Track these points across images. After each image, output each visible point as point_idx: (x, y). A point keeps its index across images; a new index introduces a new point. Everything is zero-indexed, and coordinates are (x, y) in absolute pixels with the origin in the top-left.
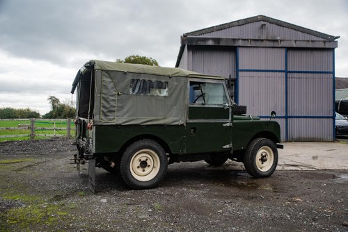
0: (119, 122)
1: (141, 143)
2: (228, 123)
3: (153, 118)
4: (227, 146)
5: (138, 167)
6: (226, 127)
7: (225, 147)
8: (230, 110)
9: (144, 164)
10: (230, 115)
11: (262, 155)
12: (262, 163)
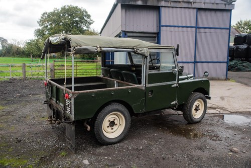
1: (110, 107)
2: (175, 84)
4: (174, 103)
5: (108, 127)
6: (174, 87)
7: (172, 103)
8: (177, 74)
9: (112, 124)
10: (177, 77)
11: (196, 106)
12: (196, 112)
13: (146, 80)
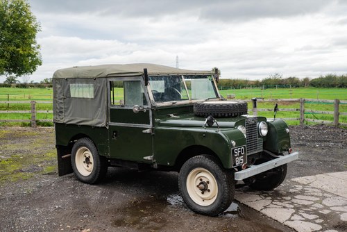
0: (64, 122)
3: (85, 119)
4: (148, 158)
5: (84, 162)
6: (147, 133)
7: (145, 158)
8: (151, 113)
11: (201, 180)
12: (203, 193)
13: (107, 117)
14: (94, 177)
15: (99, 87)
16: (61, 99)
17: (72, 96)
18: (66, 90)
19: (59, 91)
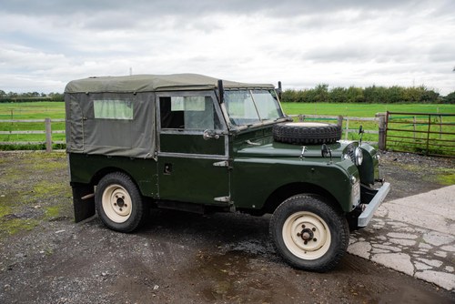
0: (85, 151)
1: (111, 177)
2: (222, 161)
3: (118, 148)
4: (223, 199)
5: (115, 204)
6: (220, 167)
7: (218, 199)
8: (227, 140)
10: (227, 148)
11: (303, 226)
12: (306, 243)
13: (156, 144)
14: (132, 224)
15: (143, 105)
16: (79, 121)
17: (97, 116)
18: (87, 108)
19: (76, 110)
